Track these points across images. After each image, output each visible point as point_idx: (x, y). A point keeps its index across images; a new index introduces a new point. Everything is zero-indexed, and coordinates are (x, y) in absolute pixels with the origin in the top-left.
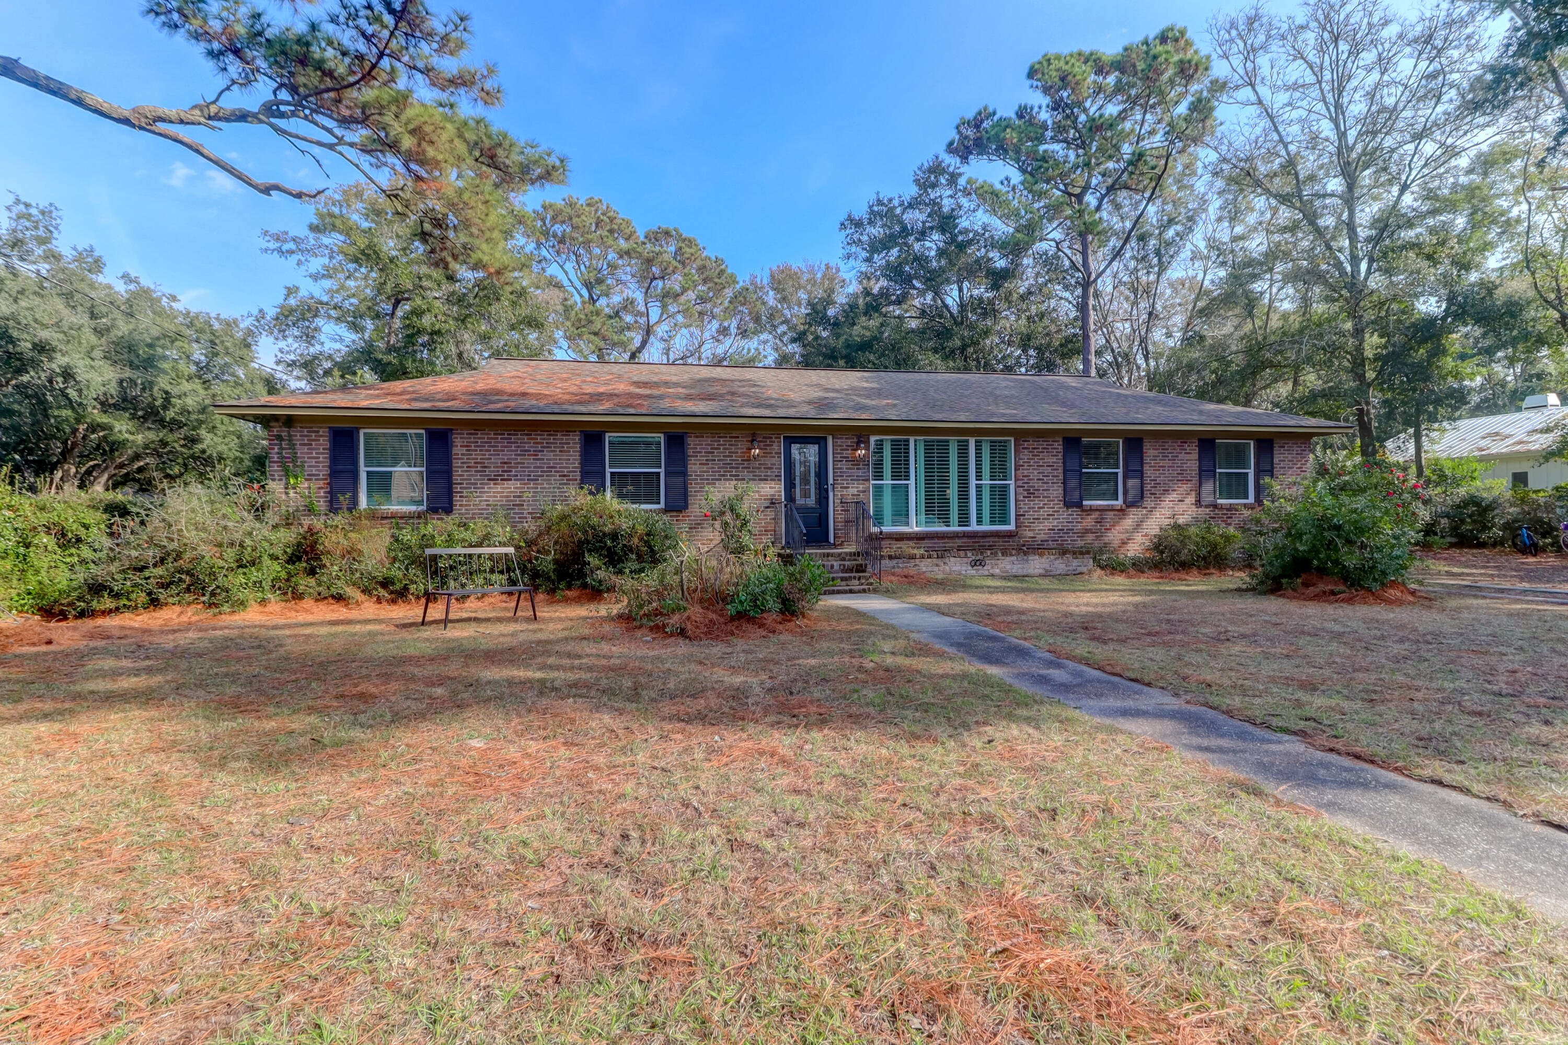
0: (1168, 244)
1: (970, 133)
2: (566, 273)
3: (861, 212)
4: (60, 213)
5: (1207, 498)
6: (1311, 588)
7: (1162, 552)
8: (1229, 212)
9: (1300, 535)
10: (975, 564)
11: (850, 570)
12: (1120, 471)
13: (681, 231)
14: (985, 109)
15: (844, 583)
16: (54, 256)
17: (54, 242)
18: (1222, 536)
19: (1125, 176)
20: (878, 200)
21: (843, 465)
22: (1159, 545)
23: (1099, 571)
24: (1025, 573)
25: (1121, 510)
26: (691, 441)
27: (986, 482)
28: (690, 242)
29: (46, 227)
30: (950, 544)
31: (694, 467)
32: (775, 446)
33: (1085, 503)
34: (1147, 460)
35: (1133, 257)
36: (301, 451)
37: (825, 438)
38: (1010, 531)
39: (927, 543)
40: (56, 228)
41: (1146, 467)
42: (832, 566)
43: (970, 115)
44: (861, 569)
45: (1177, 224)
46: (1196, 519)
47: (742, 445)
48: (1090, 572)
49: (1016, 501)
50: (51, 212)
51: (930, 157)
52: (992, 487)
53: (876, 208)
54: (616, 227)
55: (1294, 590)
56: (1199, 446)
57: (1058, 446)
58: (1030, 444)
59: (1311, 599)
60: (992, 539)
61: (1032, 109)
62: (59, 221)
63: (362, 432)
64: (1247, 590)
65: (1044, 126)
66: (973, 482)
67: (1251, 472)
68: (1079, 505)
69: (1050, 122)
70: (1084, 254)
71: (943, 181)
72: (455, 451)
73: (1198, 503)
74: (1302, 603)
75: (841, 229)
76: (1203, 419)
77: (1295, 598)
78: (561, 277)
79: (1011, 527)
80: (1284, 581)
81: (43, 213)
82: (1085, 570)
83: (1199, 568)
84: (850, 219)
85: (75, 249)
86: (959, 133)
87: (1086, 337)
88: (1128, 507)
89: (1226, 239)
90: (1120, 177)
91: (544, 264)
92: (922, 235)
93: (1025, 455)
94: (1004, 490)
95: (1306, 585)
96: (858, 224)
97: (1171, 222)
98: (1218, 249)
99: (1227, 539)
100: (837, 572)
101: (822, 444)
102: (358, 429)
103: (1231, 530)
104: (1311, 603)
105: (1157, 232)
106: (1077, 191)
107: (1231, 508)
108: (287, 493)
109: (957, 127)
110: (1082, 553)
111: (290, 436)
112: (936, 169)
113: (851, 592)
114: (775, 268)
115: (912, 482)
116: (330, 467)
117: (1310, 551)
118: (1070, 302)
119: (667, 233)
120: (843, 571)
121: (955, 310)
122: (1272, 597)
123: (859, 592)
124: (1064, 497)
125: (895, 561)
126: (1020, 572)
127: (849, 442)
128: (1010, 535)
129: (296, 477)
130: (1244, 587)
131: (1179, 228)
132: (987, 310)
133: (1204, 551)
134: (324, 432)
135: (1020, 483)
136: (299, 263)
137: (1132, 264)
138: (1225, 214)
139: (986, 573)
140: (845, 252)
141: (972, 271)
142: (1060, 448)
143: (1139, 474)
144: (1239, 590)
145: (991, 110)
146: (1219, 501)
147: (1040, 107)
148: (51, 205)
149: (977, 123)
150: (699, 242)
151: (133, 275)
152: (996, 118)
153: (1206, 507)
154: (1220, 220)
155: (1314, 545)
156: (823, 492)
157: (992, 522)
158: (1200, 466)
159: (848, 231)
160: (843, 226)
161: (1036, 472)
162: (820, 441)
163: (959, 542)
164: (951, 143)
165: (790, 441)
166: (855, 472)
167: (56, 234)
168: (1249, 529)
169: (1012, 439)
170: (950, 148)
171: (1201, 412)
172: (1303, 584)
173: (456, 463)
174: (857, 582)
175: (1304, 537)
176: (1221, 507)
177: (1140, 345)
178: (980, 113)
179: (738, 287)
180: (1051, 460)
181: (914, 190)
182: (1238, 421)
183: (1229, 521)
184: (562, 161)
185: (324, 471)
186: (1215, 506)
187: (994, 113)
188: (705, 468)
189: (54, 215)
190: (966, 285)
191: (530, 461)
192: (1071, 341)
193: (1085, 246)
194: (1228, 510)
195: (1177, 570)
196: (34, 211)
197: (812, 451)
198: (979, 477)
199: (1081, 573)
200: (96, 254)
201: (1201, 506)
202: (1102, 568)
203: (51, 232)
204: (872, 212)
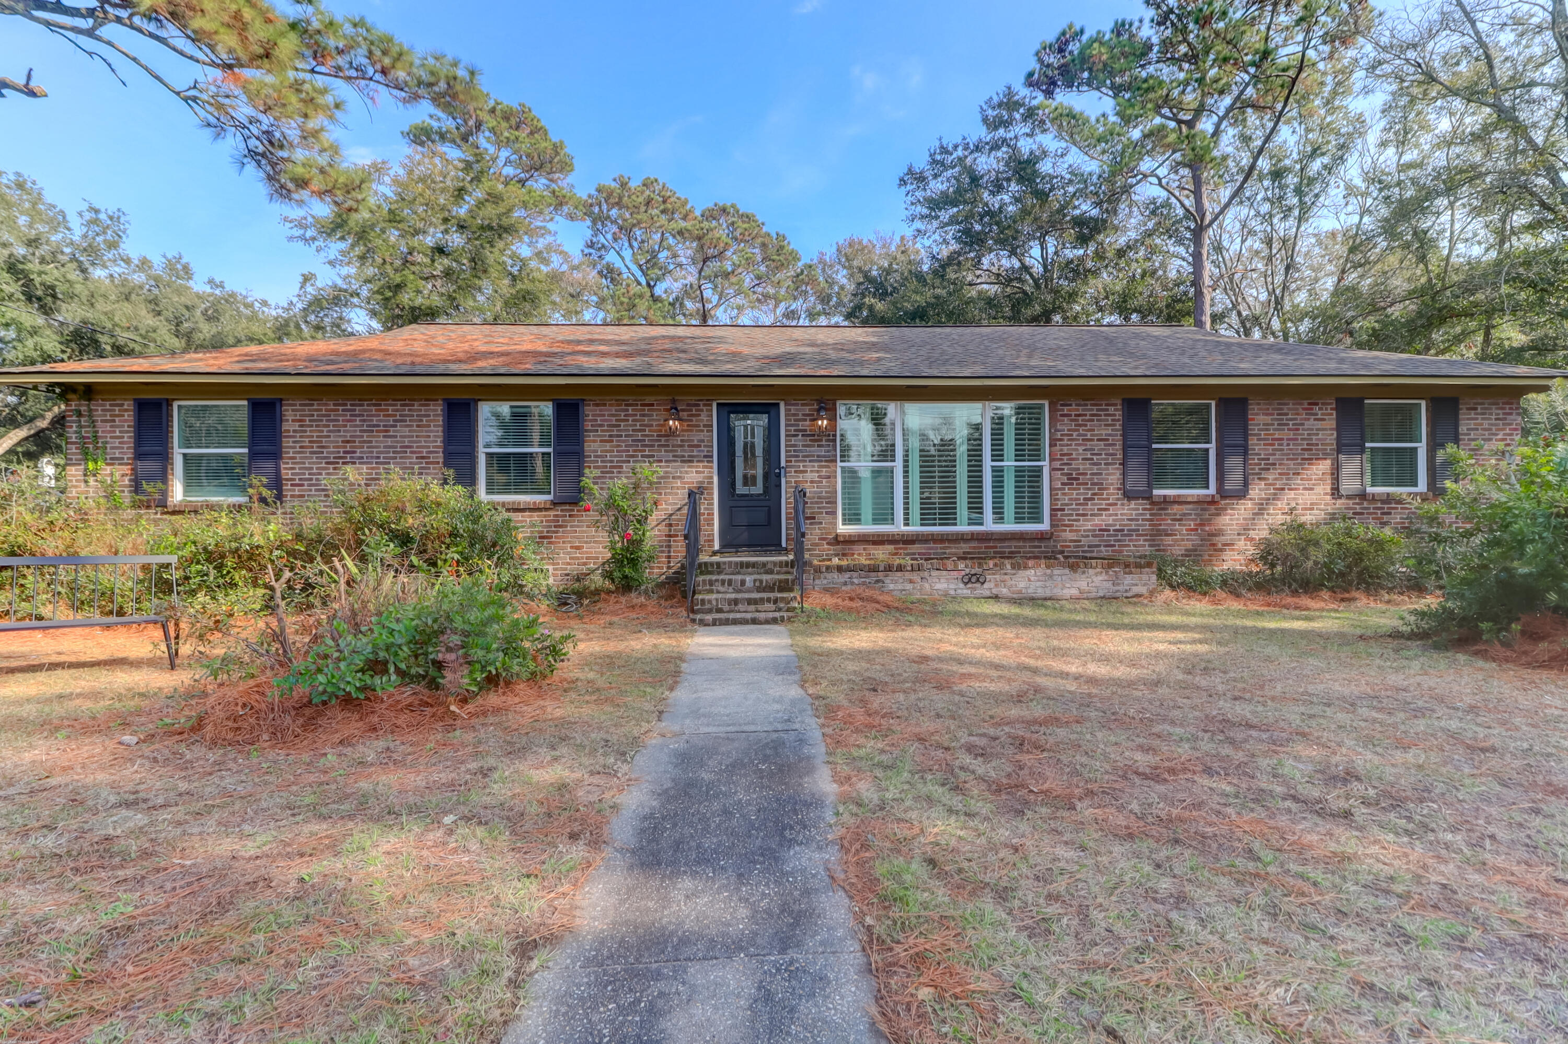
0: (1311, 181)
1: (1053, 59)
2: (623, 259)
3: (921, 163)
4: (128, 218)
5: (1349, 485)
6: (1543, 645)
7: (1273, 566)
8: (1395, 133)
9: (1521, 543)
10: (972, 579)
11: (770, 588)
12: (1212, 447)
13: (739, 206)
14: (1070, 27)
15: (752, 608)
16: (123, 260)
17: (122, 245)
18: (1371, 541)
19: (1250, 91)
20: (942, 147)
21: (799, 441)
22: (1267, 554)
23: (1168, 593)
24: (1048, 593)
25: (1213, 502)
26: (590, 412)
27: (1009, 463)
28: (747, 218)
29: (114, 232)
30: (954, 549)
31: (593, 445)
32: (704, 417)
33: (1156, 492)
34: (1254, 429)
35: (1266, 199)
36: (103, 429)
37: (778, 404)
38: (1042, 533)
39: (916, 548)
40: (124, 232)
41: (1252, 441)
42: (743, 582)
43: (1051, 37)
44: (784, 587)
45: (1323, 154)
46: (1333, 517)
47: (656, 416)
48: (1152, 593)
49: (1052, 489)
50: (119, 218)
51: (1002, 89)
52: (1018, 470)
53: (938, 157)
54: (669, 206)
55: (1506, 645)
56: (1336, 409)
57: (1116, 412)
58: (1074, 408)
59: (1543, 665)
60: (1014, 543)
61: (1131, 25)
62: (127, 226)
63: (175, 405)
64: (1412, 636)
65: (1148, 47)
66: (988, 463)
67: (1422, 448)
68: (1149, 497)
69: (1155, 40)
70: (1197, 194)
71: (1017, 116)
72: (285, 426)
73: (1336, 492)
74: (1527, 673)
75: (900, 185)
76: (1346, 368)
77: (1507, 660)
78: (618, 264)
79: (1045, 526)
80: (1484, 626)
81: (111, 218)
82: (1142, 590)
83: (1332, 590)
84: (910, 171)
85: (164, 256)
86: (1041, 61)
87: (1199, 294)
88: (1224, 497)
89: (1393, 168)
90: (1242, 92)
91: (603, 252)
92: (998, 187)
93: (1065, 426)
94: (1037, 473)
95: (1533, 636)
96: (920, 179)
97: (1316, 152)
98: (1380, 182)
99: (1378, 544)
100: (749, 591)
101: (773, 412)
102: (169, 403)
103: (1388, 532)
104: (1545, 674)
105: (1298, 167)
106: (1188, 117)
107: (1388, 499)
108: (86, 482)
109: (1037, 54)
110: (1139, 566)
111: (90, 411)
112: (1010, 103)
113: (754, 621)
114: (841, 242)
115: (898, 465)
116: (135, 448)
117: (1542, 574)
118: (1184, 259)
119: (724, 210)
120: (760, 589)
121: (1038, 269)
122: (1461, 657)
123: (767, 622)
124: (1123, 484)
125: (848, 575)
126: (1041, 593)
127: (807, 410)
128: (1041, 537)
129: (96, 461)
130: (1405, 629)
131: (1326, 160)
132: (1077, 271)
133: (1340, 566)
134: (128, 405)
135: (1057, 464)
136: (318, 250)
137: (1265, 208)
138: (1391, 135)
139: (988, 593)
140: (909, 213)
141: (1054, 224)
142: (1119, 415)
143: (1241, 450)
144: (1396, 635)
145: (1077, 27)
146: (1370, 490)
147: (1141, 21)
148: (119, 210)
149: (1061, 46)
150: (758, 217)
151: (217, 280)
152: (1085, 38)
153: (1349, 497)
154: (1383, 144)
155: (1551, 565)
156: (773, 478)
157: (1019, 519)
158: (1338, 439)
159: (909, 187)
160: (903, 182)
161: (1081, 449)
162: (770, 409)
163: (964, 547)
164: (1031, 75)
165: (729, 410)
166: (815, 450)
167: (124, 239)
168: (1418, 531)
169: (1046, 403)
170: (1030, 81)
171: (1342, 361)
172: (1523, 633)
173: (287, 443)
174: (771, 606)
175: (1529, 549)
176: (1374, 498)
177: (1275, 309)
178: (1064, 33)
179: (800, 264)
180: (1104, 432)
181: (980, 133)
182: (1402, 371)
183: (1386, 518)
184: (472, 73)
185: (128, 454)
186: (1363, 496)
187: (1082, 32)
188: (608, 446)
189: (122, 220)
190: (1051, 242)
191: (380, 441)
192: (1180, 301)
193: (1197, 182)
194: (1383, 502)
195: (1295, 593)
196: (103, 216)
197: (759, 422)
198: (998, 455)
199: (1138, 596)
200: (184, 261)
201: (1340, 497)
202: (1173, 587)
203: (120, 236)
204: (934, 162)
